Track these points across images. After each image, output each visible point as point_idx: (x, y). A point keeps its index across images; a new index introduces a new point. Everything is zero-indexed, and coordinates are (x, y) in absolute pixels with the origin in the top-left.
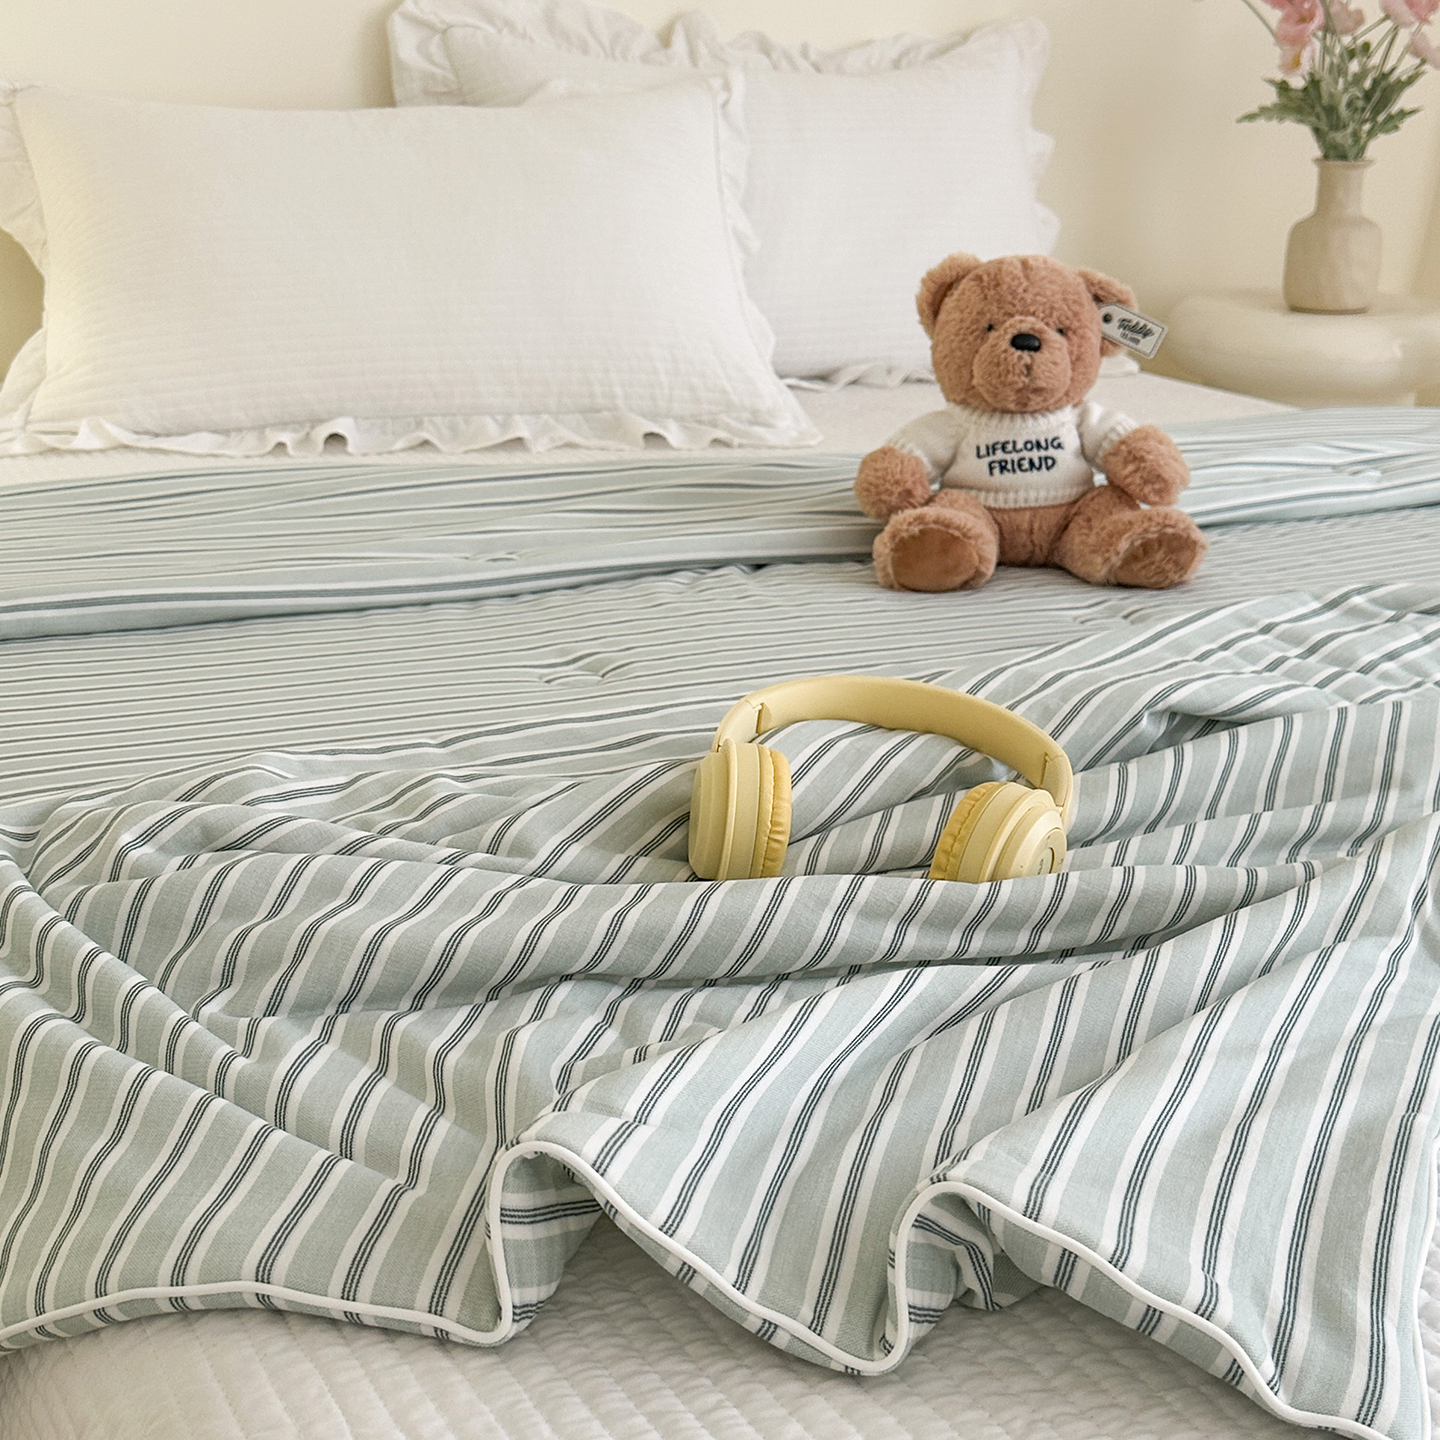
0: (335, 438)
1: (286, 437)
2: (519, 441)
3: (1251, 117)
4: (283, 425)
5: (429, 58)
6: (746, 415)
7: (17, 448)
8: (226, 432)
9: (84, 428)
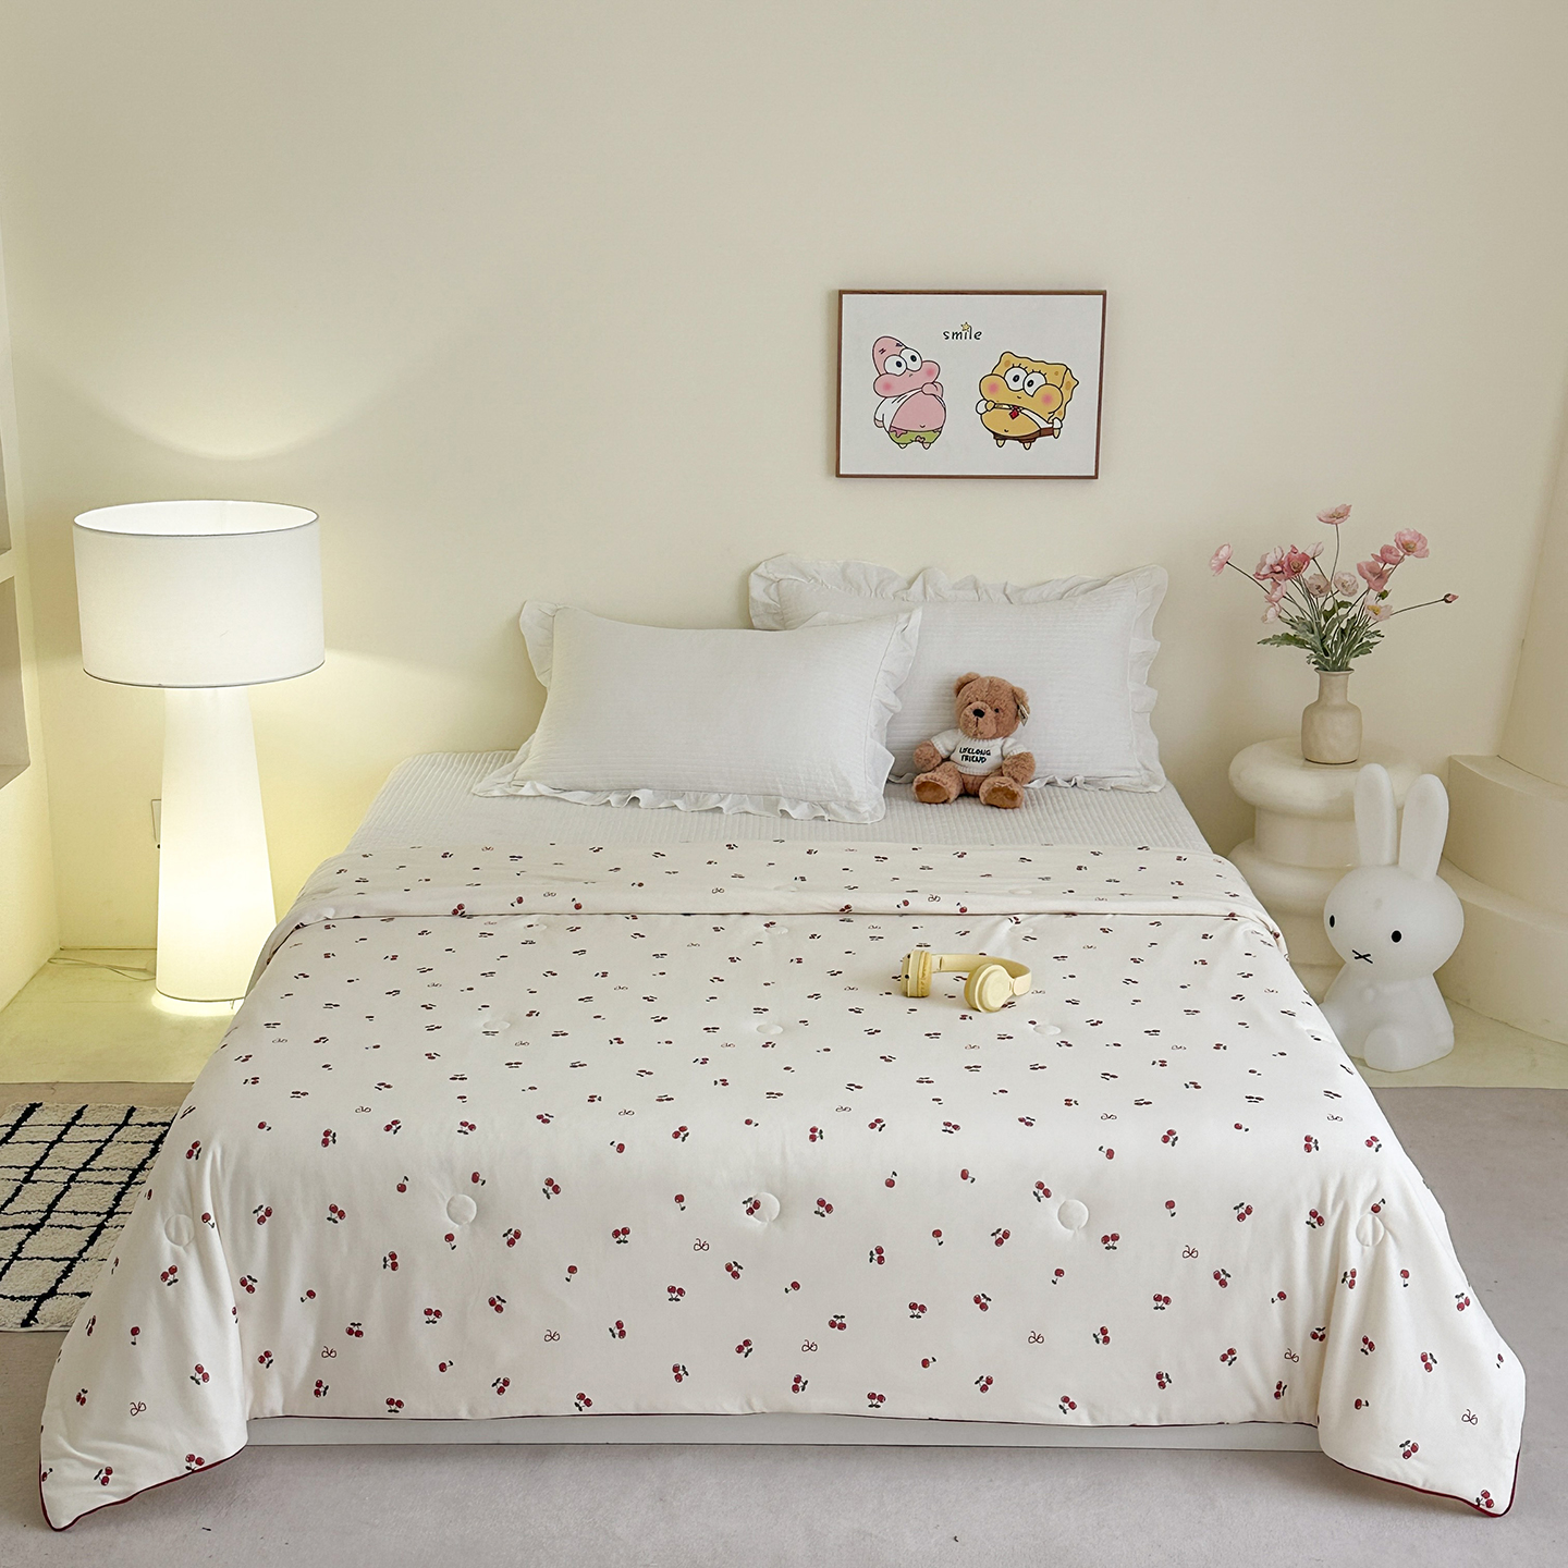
0: (634, 798)
1: (613, 798)
2: (721, 808)
3: (1265, 642)
4: (619, 790)
5: (768, 594)
6: (844, 803)
7: (496, 793)
8: (594, 792)
9: (528, 785)
